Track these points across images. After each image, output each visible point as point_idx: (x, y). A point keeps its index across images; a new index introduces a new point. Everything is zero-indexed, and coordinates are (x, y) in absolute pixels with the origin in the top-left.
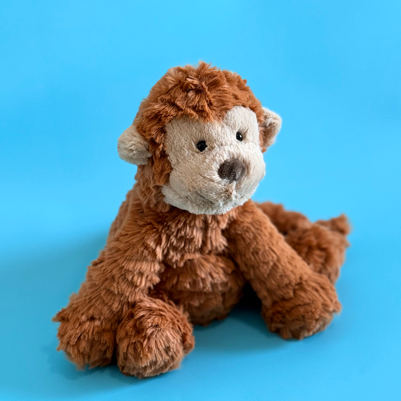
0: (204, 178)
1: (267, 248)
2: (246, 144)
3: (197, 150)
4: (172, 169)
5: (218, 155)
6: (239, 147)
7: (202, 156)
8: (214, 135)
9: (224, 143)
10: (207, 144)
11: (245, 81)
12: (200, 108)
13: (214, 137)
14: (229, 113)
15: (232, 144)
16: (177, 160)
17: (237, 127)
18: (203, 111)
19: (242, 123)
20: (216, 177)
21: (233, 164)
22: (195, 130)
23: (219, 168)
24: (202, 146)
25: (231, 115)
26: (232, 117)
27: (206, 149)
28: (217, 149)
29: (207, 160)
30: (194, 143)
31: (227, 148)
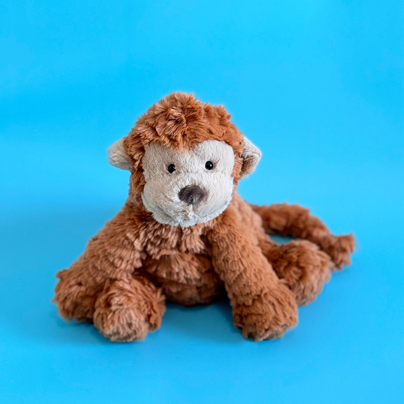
0: (166, 197)
1: (236, 259)
2: (212, 174)
3: (167, 172)
4: (145, 182)
5: (181, 180)
6: (203, 175)
7: (169, 177)
8: (182, 162)
9: (190, 170)
10: (175, 168)
11: (229, 117)
12: (174, 138)
13: (182, 164)
14: (200, 145)
15: (197, 172)
16: (150, 176)
17: (206, 158)
18: (175, 141)
19: (212, 154)
20: (176, 198)
21: (192, 190)
22: (167, 154)
23: (179, 191)
24: (171, 168)
25: (202, 147)
26: (203, 149)
27: (174, 172)
28: (182, 174)
29: (171, 183)
30: (166, 165)
31: (191, 175)
